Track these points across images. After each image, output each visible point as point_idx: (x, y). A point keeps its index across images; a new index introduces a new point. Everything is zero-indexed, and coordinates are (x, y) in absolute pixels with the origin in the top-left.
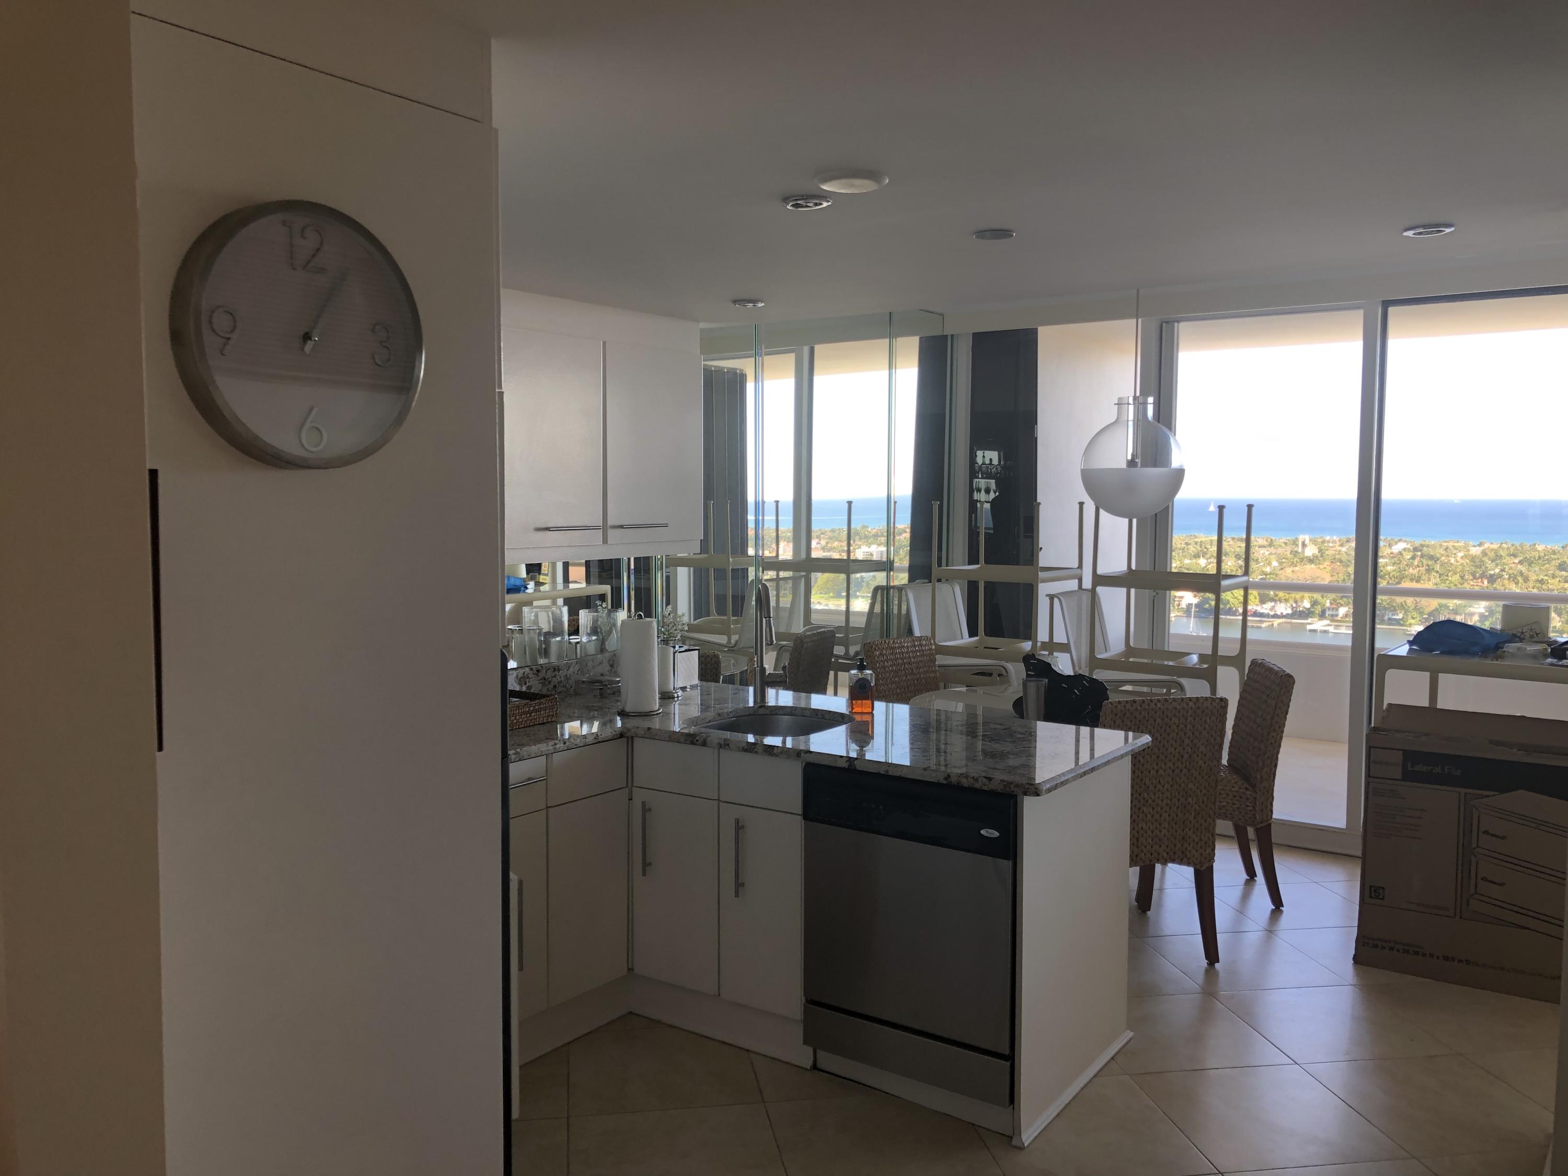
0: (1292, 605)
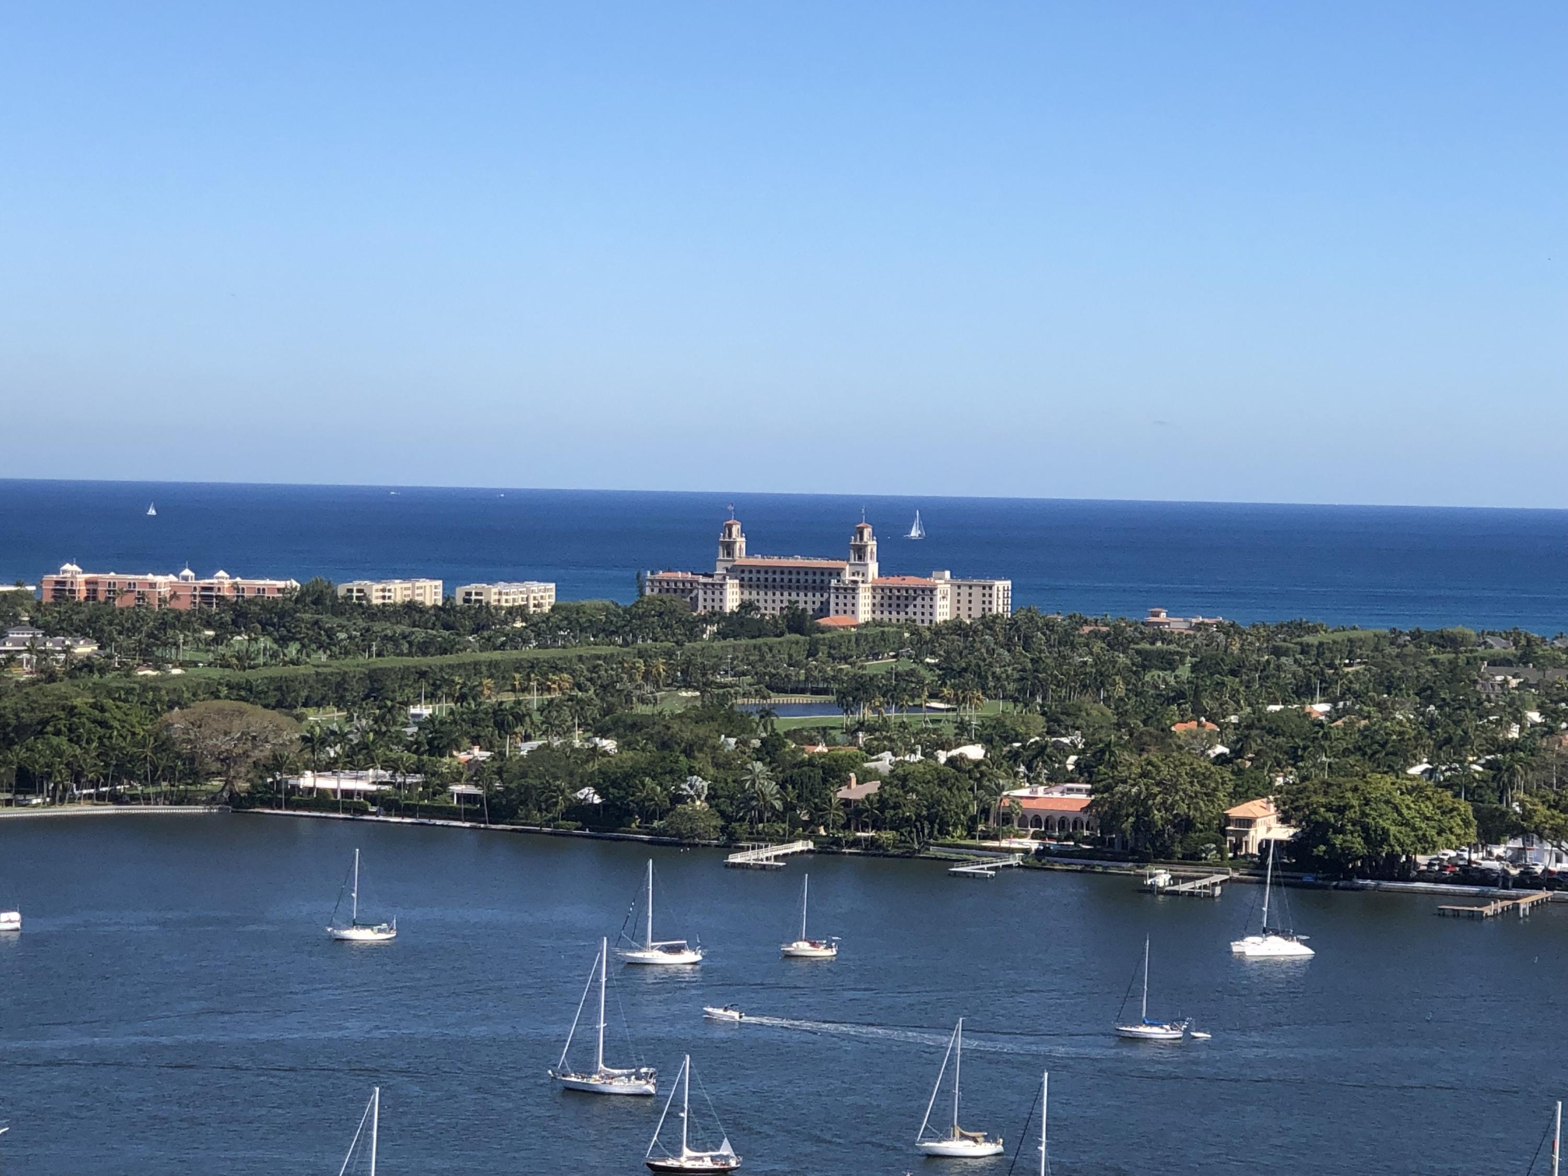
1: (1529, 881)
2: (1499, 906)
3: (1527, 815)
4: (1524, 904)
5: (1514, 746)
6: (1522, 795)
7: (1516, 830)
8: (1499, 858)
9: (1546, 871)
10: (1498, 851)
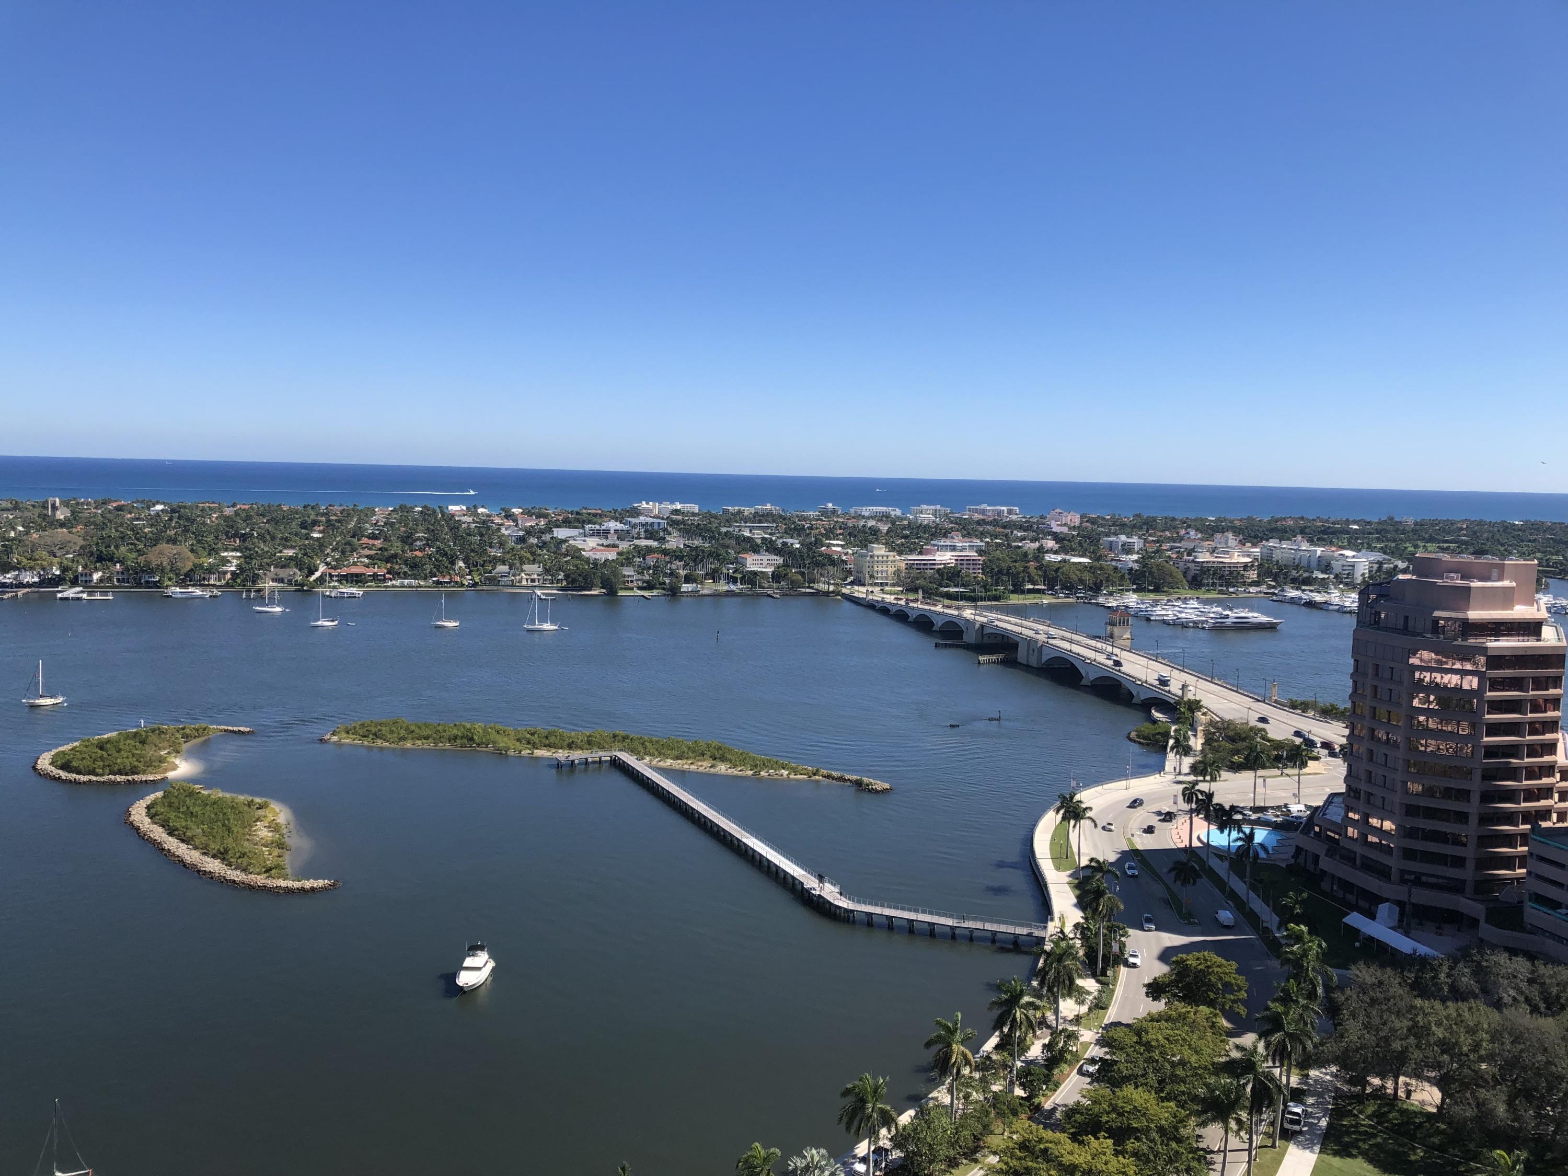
0: (39, 573)
1: (21, 585)
2: (10, 595)
3: (19, 563)
4: (20, 594)
5: (13, 539)
6: (17, 556)
7: (15, 568)
8: (9, 578)
9: (28, 582)
10: (8, 576)
